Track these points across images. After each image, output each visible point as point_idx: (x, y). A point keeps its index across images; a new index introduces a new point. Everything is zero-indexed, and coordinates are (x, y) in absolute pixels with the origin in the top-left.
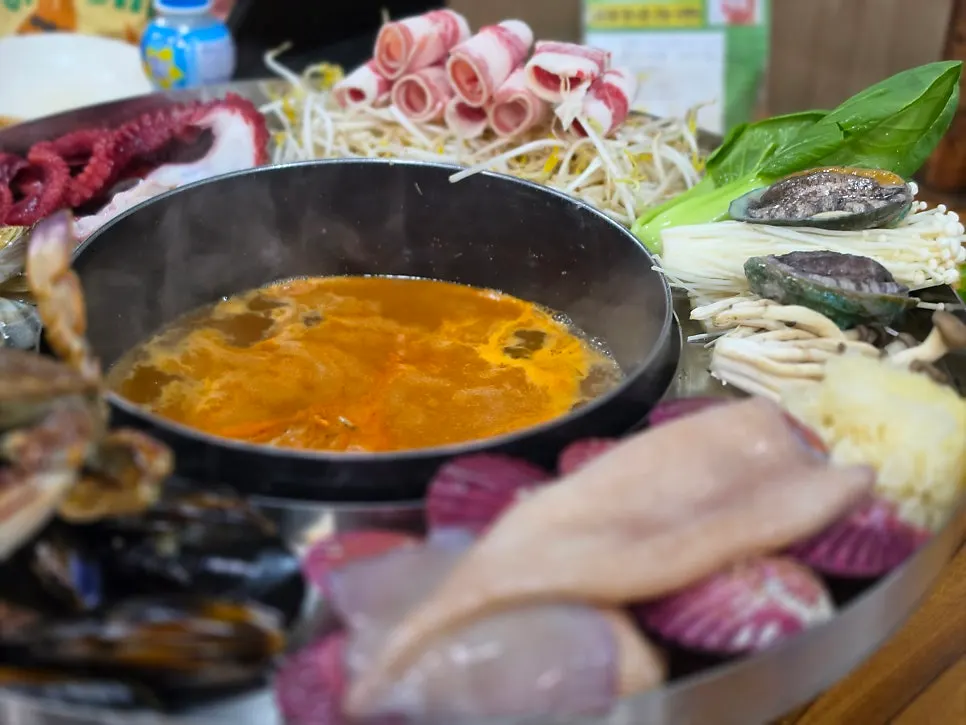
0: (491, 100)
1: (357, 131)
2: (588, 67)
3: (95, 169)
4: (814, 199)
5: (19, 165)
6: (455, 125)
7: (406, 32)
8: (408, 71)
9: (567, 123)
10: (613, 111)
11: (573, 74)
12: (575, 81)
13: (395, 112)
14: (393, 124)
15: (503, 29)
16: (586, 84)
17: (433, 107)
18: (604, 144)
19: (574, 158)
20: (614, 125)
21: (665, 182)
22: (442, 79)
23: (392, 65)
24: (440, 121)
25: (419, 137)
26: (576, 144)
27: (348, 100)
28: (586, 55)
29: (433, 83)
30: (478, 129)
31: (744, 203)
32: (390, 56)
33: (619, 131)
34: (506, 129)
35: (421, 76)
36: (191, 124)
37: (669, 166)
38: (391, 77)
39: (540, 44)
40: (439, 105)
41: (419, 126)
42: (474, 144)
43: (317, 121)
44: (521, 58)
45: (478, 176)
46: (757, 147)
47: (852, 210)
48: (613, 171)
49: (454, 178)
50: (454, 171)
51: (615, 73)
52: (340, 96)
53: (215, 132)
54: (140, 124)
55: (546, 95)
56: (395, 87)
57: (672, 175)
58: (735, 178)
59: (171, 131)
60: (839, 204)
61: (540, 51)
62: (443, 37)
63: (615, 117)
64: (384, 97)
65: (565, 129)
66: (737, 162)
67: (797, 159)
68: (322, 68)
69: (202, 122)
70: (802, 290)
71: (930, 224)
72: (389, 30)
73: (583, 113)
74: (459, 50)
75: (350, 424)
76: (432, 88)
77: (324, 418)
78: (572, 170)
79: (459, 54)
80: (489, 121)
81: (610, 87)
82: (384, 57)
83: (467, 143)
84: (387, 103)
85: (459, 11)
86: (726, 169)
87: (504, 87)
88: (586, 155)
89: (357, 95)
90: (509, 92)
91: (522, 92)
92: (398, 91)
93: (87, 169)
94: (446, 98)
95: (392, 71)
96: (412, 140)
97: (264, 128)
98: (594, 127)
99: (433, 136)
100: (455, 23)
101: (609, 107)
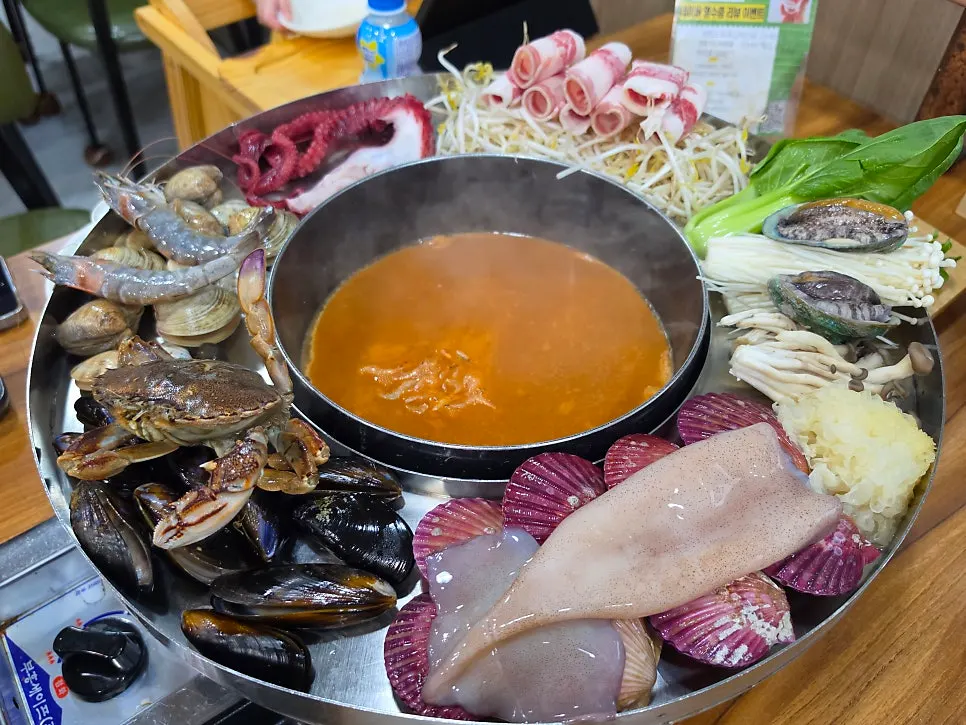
0: (594, 110)
1: (497, 125)
2: (669, 89)
3: (315, 150)
4: (831, 227)
5: (267, 143)
6: (567, 124)
7: (536, 54)
8: (536, 83)
9: (648, 134)
10: (685, 122)
11: (658, 96)
12: (658, 101)
13: (523, 113)
14: (523, 122)
15: (608, 53)
16: (667, 104)
17: (552, 111)
18: (675, 154)
19: (652, 158)
20: (684, 133)
21: (719, 182)
22: (560, 87)
23: (524, 77)
24: (556, 120)
25: (539, 133)
26: (655, 149)
27: (492, 101)
28: (670, 78)
29: (553, 92)
30: (584, 128)
31: (775, 220)
32: (524, 70)
33: (688, 137)
34: (603, 130)
35: (543, 86)
36: (380, 118)
37: (723, 168)
38: (523, 86)
39: (636, 64)
40: (556, 110)
41: (540, 124)
42: (580, 140)
43: (468, 117)
44: (620, 77)
45: (579, 173)
46: (792, 165)
47: (860, 240)
48: (679, 174)
49: (560, 175)
50: (562, 168)
51: (691, 90)
52: (486, 98)
53: (395, 126)
54: (348, 114)
55: (637, 109)
56: (525, 93)
57: (724, 176)
58: (772, 189)
59: (368, 122)
60: (850, 234)
61: (634, 74)
62: (564, 56)
63: (685, 127)
64: (516, 101)
65: (647, 137)
66: (774, 177)
67: (823, 188)
68: (477, 66)
69: (387, 118)
70: (809, 315)
71: (919, 253)
72: (523, 51)
73: (662, 127)
74: (573, 73)
75: (466, 357)
76: (552, 97)
77: (447, 352)
78: (649, 167)
79: (573, 77)
80: (592, 122)
81: (685, 101)
82: (519, 70)
83: (574, 138)
84: (519, 104)
85: (577, 30)
86: (766, 181)
87: (604, 101)
88: (660, 158)
89: (498, 99)
90: (607, 106)
91: (617, 107)
92: (527, 96)
93: (309, 151)
94: (562, 103)
95: (524, 81)
96: (535, 135)
97: (429, 124)
98: (668, 139)
99: (549, 132)
100: (573, 42)
101: (682, 119)
